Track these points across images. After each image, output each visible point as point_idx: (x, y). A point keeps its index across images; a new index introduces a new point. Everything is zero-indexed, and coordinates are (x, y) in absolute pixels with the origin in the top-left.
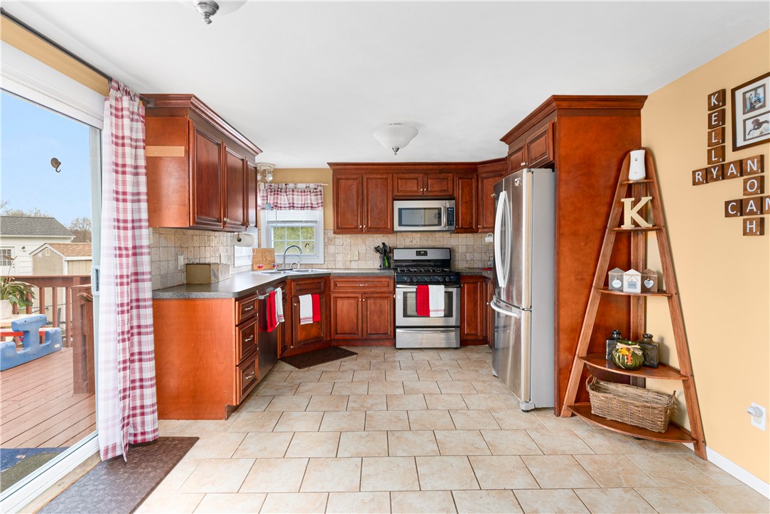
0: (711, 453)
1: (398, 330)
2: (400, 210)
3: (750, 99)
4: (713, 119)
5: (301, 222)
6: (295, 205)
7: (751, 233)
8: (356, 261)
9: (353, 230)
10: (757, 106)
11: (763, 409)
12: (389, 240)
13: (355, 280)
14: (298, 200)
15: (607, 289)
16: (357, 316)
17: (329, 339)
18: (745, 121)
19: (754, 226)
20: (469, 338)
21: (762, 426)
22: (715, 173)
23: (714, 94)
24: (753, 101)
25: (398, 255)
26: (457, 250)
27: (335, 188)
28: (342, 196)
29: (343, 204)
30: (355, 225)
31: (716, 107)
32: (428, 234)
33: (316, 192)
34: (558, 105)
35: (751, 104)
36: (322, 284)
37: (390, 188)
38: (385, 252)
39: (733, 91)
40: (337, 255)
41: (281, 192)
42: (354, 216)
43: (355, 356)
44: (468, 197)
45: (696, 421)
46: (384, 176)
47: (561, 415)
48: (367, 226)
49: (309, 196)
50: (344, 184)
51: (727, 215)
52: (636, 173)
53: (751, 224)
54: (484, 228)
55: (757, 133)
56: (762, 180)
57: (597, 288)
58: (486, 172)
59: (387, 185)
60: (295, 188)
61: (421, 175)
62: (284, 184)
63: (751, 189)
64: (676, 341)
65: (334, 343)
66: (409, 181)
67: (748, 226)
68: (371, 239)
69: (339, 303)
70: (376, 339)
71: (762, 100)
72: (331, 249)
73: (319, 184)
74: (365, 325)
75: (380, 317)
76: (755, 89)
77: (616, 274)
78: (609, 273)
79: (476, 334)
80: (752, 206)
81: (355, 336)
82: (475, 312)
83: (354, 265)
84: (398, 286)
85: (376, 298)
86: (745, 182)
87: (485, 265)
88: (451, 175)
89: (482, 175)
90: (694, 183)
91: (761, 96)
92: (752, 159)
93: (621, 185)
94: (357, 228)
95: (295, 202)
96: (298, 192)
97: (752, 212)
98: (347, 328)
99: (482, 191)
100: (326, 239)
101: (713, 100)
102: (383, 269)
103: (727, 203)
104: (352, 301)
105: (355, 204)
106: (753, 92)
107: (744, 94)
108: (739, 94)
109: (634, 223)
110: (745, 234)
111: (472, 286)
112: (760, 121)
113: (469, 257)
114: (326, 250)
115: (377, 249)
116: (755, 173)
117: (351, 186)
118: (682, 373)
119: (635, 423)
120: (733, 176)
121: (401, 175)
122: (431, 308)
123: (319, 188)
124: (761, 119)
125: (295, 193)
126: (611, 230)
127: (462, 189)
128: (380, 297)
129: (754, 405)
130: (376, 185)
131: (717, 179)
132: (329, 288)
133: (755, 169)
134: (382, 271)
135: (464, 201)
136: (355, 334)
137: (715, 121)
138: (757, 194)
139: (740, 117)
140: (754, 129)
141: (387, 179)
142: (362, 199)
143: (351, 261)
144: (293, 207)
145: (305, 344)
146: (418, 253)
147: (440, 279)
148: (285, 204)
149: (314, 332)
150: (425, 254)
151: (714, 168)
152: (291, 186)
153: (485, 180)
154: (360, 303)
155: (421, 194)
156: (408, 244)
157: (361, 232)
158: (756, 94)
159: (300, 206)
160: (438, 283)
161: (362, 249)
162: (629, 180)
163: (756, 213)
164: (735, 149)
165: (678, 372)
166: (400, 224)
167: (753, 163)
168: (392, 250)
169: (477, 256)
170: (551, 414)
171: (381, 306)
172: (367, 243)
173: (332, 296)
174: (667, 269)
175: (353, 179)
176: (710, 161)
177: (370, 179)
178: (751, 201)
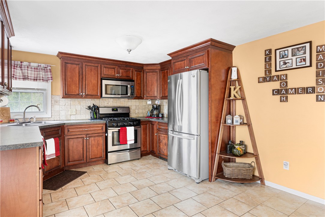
0: (267, 182)
1: (109, 154)
2: (106, 85)
3: (282, 54)
4: (267, 59)
5: (34, 89)
6: (29, 78)
7: (283, 101)
8: (74, 115)
9: (77, 96)
10: (285, 57)
11: (288, 163)
12: (97, 102)
13: (82, 126)
14: (31, 74)
15: (226, 124)
16: (83, 148)
17: (64, 166)
18: (280, 61)
19: (285, 99)
20: (144, 152)
21: (288, 169)
22: (268, 79)
23: (268, 50)
24: (283, 55)
25: (102, 111)
26: (131, 108)
27: (64, 69)
28: (69, 74)
29: (69, 79)
30: (78, 93)
31: (268, 55)
32: (117, 99)
33: (47, 70)
34: (211, 43)
35: (283, 56)
36: (60, 131)
37: (99, 72)
38: (95, 109)
39: (276, 50)
40: (61, 112)
41: (17, 67)
42: (77, 87)
43: (86, 174)
44: (139, 81)
45: (260, 172)
46: (96, 65)
47: (212, 181)
48: (85, 94)
49: (41, 72)
50: (70, 67)
51: (273, 94)
52: (235, 76)
53: (283, 98)
54: (147, 97)
55: (285, 66)
56: (286, 82)
57: (222, 123)
58: (148, 69)
59: (98, 71)
60: (30, 65)
61: (117, 67)
62: (19, 62)
63: (283, 85)
64: (252, 142)
65: (66, 168)
66: (110, 69)
67: (282, 99)
68: (84, 101)
69: (71, 142)
70: (95, 161)
71: (287, 55)
72: (57, 108)
73: (49, 65)
74: (88, 154)
75: (97, 148)
76: (284, 51)
77: (229, 117)
78: (226, 117)
79: (147, 150)
80: (284, 91)
81: (82, 162)
82: (146, 139)
83: (73, 118)
84: (109, 128)
85: (95, 136)
86: (281, 83)
87: (144, 115)
88: (132, 69)
89: (146, 71)
90: (259, 82)
91: (287, 54)
92: (283, 75)
93: (229, 81)
94: (79, 94)
95: (29, 75)
96: (31, 68)
97: (283, 94)
98: (76, 157)
99: (146, 79)
100: (53, 101)
101: (267, 52)
102: (93, 119)
103: (273, 90)
104: (81, 140)
105: (78, 80)
106: (283, 52)
107: (280, 52)
108: (278, 52)
109: (235, 96)
110: (281, 101)
111: (145, 126)
112: (286, 62)
113: (137, 111)
114: (53, 108)
115: (90, 108)
116: (285, 80)
117: (75, 68)
118: (254, 154)
119: (243, 177)
120: (275, 81)
121: (106, 66)
122: (128, 139)
123: (49, 68)
124: (287, 61)
125: (29, 69)
126: (226, 100)
127: (137, 77)
128: (98, 136)
129: (284, 162)
130: (91, 70)
131: (269, 81)
132: (64, 133)
133: (285, 79)
134: (92, 121)
135: (138, 83)
136: (82, 160)
137: (268, 60)
138: (286, 87)
139: (278, 60)
140: (284, 65)
141: (97, 67)
142: (82, 77)
143: (71, 115)
144: (28, 78)
145: (49, 173)
146: (113, 110)
147: (132, 123)
148: (20, 76)
149: (55, 164)
150: (117, 110)
151: (268, 77)
152: (25, 64)
153: (148, 73)
154: (85, 141)
155: (116, 77)
156: (106, 105)
157: (81, 97)
158: (285, 53)
159: (33, 78)
160: (130, 125)
161: (78, 107)
162: (231, 79)
163: (285, 94)
164: (276, 71)
165: (253, 154)
166: (106, 93)
167: (284, 76)
168: (98, 108)
169: (141, 111)
170: (208, 182)
171: (98, 141)
172: (82, 104)
173: (66, 138)
174: (247, 115)
175: (76, 64)
176: (266, 74)
177: (87, 65)
178: (283, 90)
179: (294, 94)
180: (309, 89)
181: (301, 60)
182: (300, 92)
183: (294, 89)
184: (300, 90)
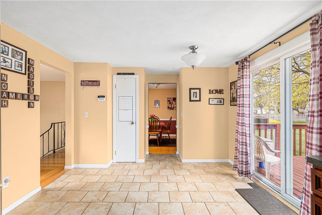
3: (2, 48)
7: (5, 106)
10: (5, 53)
19: (6, 103)
24: (4, 50)
55: (4, 64)
56: (7, 84)
63: (4, 87)
67: (4, 103)
71: (7, 52)
80: (5, 95)
91: (7, 50)
92: (4, 75)
97: (4, 98)
106: (4, 46)
116: (5, 81)
124: (6, 60)
133: (5, 79)
138: (6, 90)
140: (3, 62)
158: (5, 48)
163: (6, 98)
178: (5, 93)
179: (14, 99)
180: (25, 95)
181: (19, 64)
182: (19, 98)
183: (14, 94)
184: (20, 95)
